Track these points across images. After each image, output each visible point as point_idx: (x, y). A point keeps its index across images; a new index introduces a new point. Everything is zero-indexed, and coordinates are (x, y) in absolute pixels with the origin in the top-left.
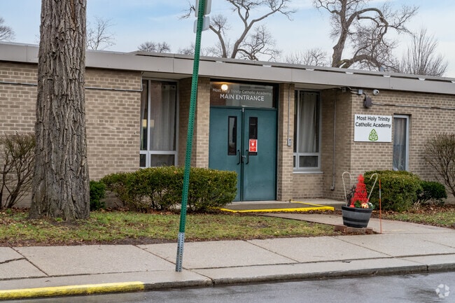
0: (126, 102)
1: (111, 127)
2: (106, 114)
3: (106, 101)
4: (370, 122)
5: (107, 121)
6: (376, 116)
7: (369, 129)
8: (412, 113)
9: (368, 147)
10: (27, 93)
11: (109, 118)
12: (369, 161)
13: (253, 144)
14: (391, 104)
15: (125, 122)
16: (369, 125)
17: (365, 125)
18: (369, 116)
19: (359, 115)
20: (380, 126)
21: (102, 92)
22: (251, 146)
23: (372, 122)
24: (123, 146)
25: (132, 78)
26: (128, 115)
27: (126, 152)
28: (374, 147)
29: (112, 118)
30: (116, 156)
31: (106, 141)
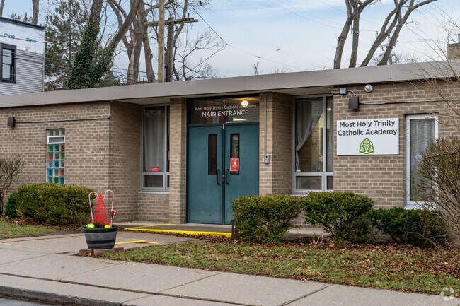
0: (99, 129)
1: (88, 152)
2: (84, 141)
3: (85, 129)
4: (361, 128)
5: (85, 147)
6: (372, 121)
7: (360, 138)
9: (360, 162)
10: (37, 128)
11: (87, 144)
12: (361, 181)
13: (235, 163)
15: (98, 146)
16: (359, 133)
17: (353, 133)
18: (359, 121)
19: (342, 121)
20: (377, 132)
21: (82, 122)
22: (233, 164)
23: (365, 129)
24: (96, 167)
25: (102, 108)
26: (99, 141)
27: (98, 173)
28: (371, 162)
29: (89, 144)
30: (91, 176)
31: (85, 164)
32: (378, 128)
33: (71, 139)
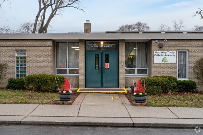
0: (46, 50)
1: (40, 60)
2: (38, 55)
3: (38, 50)
4: (163, 54)
5: (38, 58)
6: (166, 51)
7: (162, 57)
8: (189, 49)
9: (162, 65)
10: (10, 49)
11: (39, 57)
12: (162, 71)
13: (107, 65)
14: (175, 45)
15: (45, 58)
17: (160, 55)
18: (162, 51)
19: (156, 51)
20: (168, 55)
21: (36, 47)
22: (106, 65)
23: (164, 54)
24: (45, 66)
25: (48, 42)
26: (46, 55)
27: (46, 69)
28: (166, 65)
29: (40, 57)
30: (42, 70)
31: (38, 65)
32: (169, 54)
33: (30, 54)
